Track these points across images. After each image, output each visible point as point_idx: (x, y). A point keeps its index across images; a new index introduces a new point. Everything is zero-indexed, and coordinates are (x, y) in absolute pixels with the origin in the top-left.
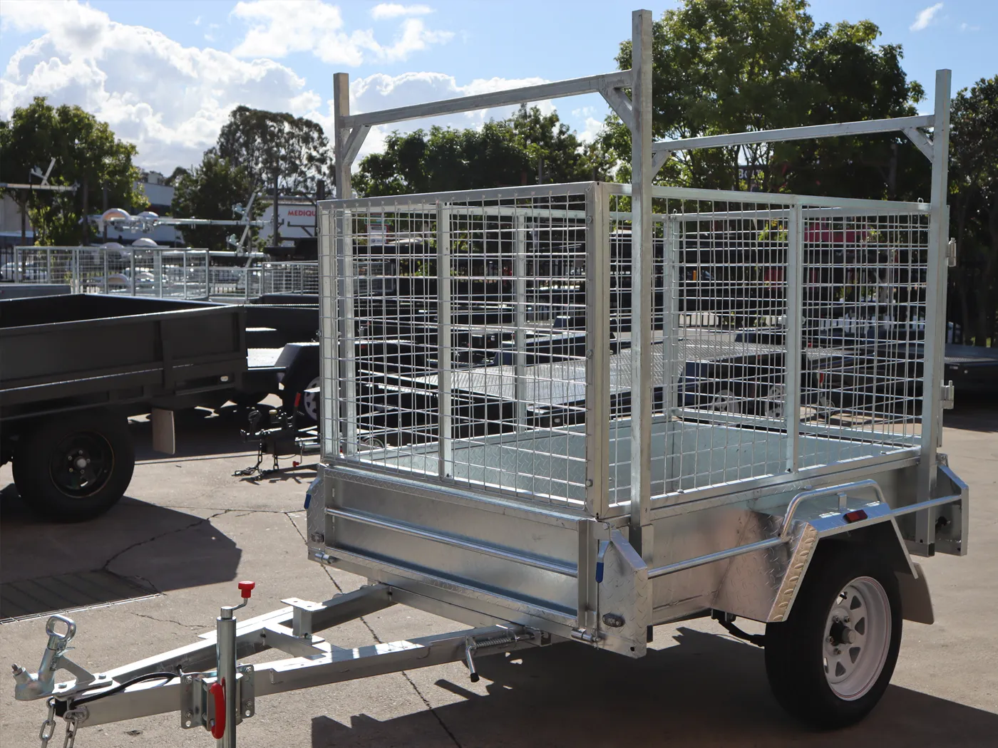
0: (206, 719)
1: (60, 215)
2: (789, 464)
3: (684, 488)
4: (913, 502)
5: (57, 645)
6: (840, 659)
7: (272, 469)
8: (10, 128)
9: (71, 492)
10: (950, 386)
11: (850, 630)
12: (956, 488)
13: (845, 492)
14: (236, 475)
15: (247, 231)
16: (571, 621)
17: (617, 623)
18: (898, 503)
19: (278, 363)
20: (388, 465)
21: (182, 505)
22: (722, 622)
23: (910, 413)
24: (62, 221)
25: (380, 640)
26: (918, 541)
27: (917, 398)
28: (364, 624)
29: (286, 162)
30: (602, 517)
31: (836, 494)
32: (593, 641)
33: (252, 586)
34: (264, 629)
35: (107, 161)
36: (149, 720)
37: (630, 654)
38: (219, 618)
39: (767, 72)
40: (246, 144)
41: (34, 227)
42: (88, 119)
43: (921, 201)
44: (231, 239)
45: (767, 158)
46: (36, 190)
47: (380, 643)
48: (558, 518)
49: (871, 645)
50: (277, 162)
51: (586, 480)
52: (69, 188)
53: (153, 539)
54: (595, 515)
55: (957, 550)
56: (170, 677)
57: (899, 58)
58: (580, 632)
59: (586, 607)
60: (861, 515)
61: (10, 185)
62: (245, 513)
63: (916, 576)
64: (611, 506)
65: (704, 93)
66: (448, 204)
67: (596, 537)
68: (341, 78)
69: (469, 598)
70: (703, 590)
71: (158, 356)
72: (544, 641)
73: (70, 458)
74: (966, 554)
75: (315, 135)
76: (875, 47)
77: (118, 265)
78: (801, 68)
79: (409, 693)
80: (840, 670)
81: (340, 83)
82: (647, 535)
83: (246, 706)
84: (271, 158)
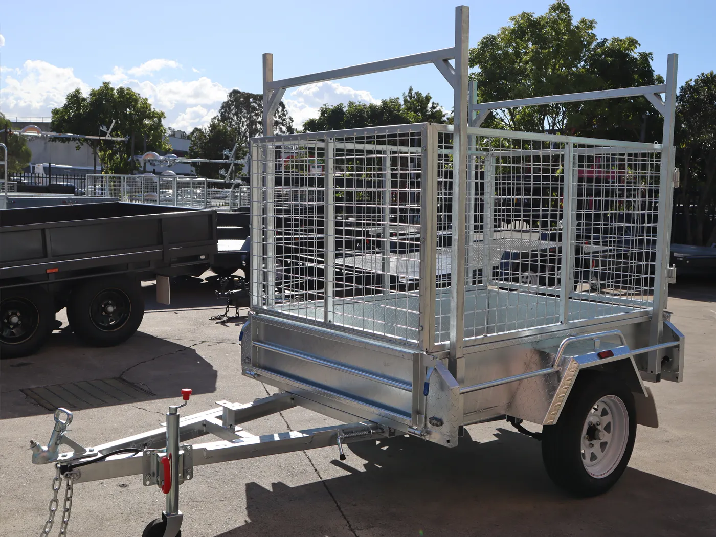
0: (159, 480)
1: (118, 156)
2: (561, 319)
3: (488, 333)
4: (646, 345)
5: (60, 428)
6: (593, 450)
7: (235, 316)
8: (88, 101)
9: (104, 328)
10: (674, 268)
11: (601, 431)
12: (676, 337)
13: (599, 338)
14: (211, 319)
15: (232, 167)
16: (408, 421)
17: (438, 423)
18: (637, 346)
19: (242, 249)
20: (292, 314)
21: (175, 338)
22: (513, 424)
23: (646, 286)
24: (119, 160)
25: (291, 429)
26: (649, 372)
27: (651, 276)
28: (282, 418)
29: (261, 125)
30: (430, 351)
31: (593, 339)
32: (422, 435)
33: (190, 393)
34: (205, 420)
35: (147, 122)
36: (134, 478)
37: (447, 445)
38: (168, 413)
39: (564, 68)
40: (236, 114)
41: (102, 163)
42: (136, 96)
43: (656, 143)
44: (222, 172)
45: (563, 124)
46: (103, 140)
47: (291, 431)
48: (400, 351)
49: (615, 441)
50: (256, 125)
51: (419, 326)
52: (123, 139)
53: (154, 359)
54: (425, 350)
55: (675, 378)
56: (137, 452)
57: (650, 61)
58: (414, 429)
59: (418, 412)
60: (609, 354)
61: (87, 137)
62: (214, 343)
63: (647, 396)
64: (436, 344)
65: (523, 81)
66: (333, 139)
67: (425, 364)
68: (268, 57)
69: (342, 403)
70: (500, 402)
72: (391, 434)
73: (103, 306)
74: (682, 381)
75: (280, 109)
76: (635, 54)
77: (150, 187)
78: (586, 66)
79: (306, 465)
80: (593, 457)
81: (267, 60)
82: (461, 364)
83: (187, 472)
84: (252, 123)
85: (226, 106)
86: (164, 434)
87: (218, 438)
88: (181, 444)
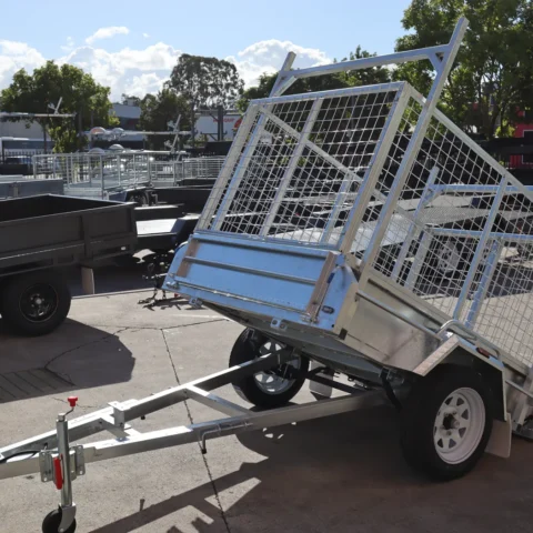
1: (67, 132)
6: (451, 437)
7: (162, 299)
8: (34, 80)
9: (33, 318)
11: (458, 419)
14: (139, 303)
15: (177, 138)
19: (173, 230)
21: (102, 324)
24: (68, 135)
29: (212, 88)
33: (76, 399)
34: (101, 418)
35: (93, 97)
40: (187, 78)
42: (79, 72)
44: (167, 144)
46: (51, 117)
49: (473, 426)
50: (207, 89)
52: (71, 115)
53: (78, 348)
56: (35, 453)
61: (37, 115)
62: (137, 329)
71: (82, 236)
73: (31, 299)
75: (232, 71)
80: (452, 444)
83: (79, 468)
84: (203, 87)
85: (177, 71)
86: (55, 435)
87: (111, 434)
88: (71, 445)
